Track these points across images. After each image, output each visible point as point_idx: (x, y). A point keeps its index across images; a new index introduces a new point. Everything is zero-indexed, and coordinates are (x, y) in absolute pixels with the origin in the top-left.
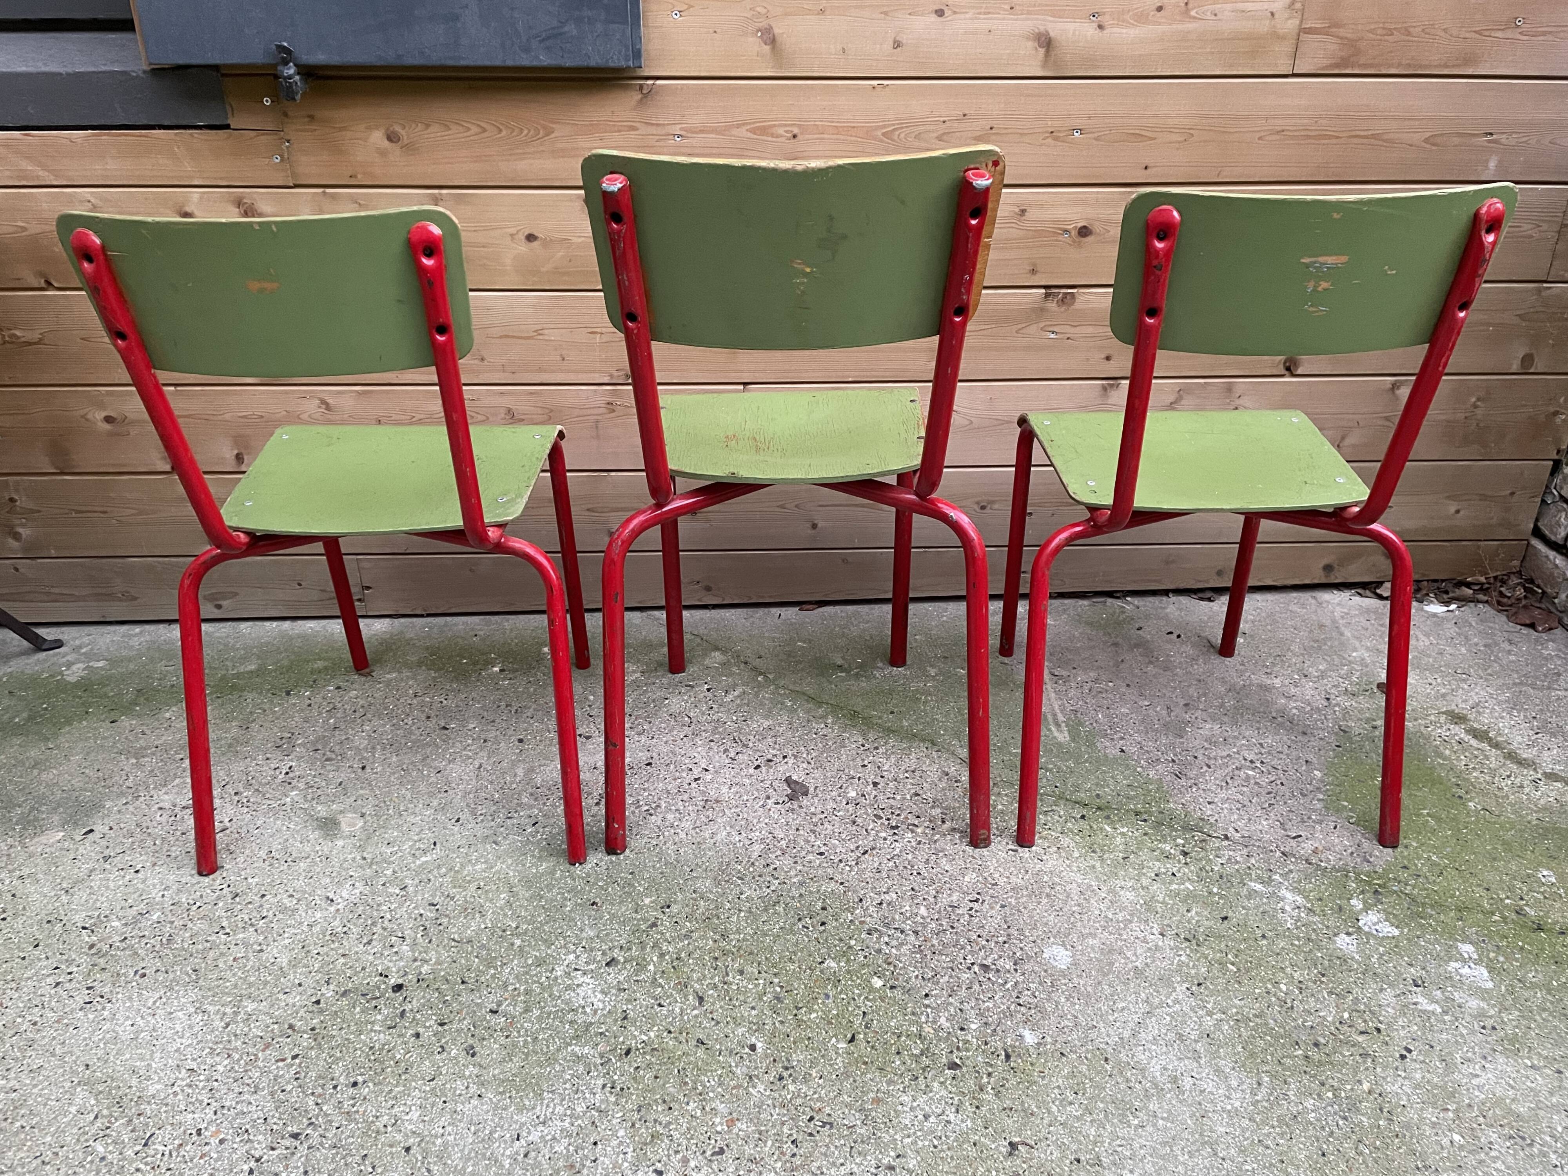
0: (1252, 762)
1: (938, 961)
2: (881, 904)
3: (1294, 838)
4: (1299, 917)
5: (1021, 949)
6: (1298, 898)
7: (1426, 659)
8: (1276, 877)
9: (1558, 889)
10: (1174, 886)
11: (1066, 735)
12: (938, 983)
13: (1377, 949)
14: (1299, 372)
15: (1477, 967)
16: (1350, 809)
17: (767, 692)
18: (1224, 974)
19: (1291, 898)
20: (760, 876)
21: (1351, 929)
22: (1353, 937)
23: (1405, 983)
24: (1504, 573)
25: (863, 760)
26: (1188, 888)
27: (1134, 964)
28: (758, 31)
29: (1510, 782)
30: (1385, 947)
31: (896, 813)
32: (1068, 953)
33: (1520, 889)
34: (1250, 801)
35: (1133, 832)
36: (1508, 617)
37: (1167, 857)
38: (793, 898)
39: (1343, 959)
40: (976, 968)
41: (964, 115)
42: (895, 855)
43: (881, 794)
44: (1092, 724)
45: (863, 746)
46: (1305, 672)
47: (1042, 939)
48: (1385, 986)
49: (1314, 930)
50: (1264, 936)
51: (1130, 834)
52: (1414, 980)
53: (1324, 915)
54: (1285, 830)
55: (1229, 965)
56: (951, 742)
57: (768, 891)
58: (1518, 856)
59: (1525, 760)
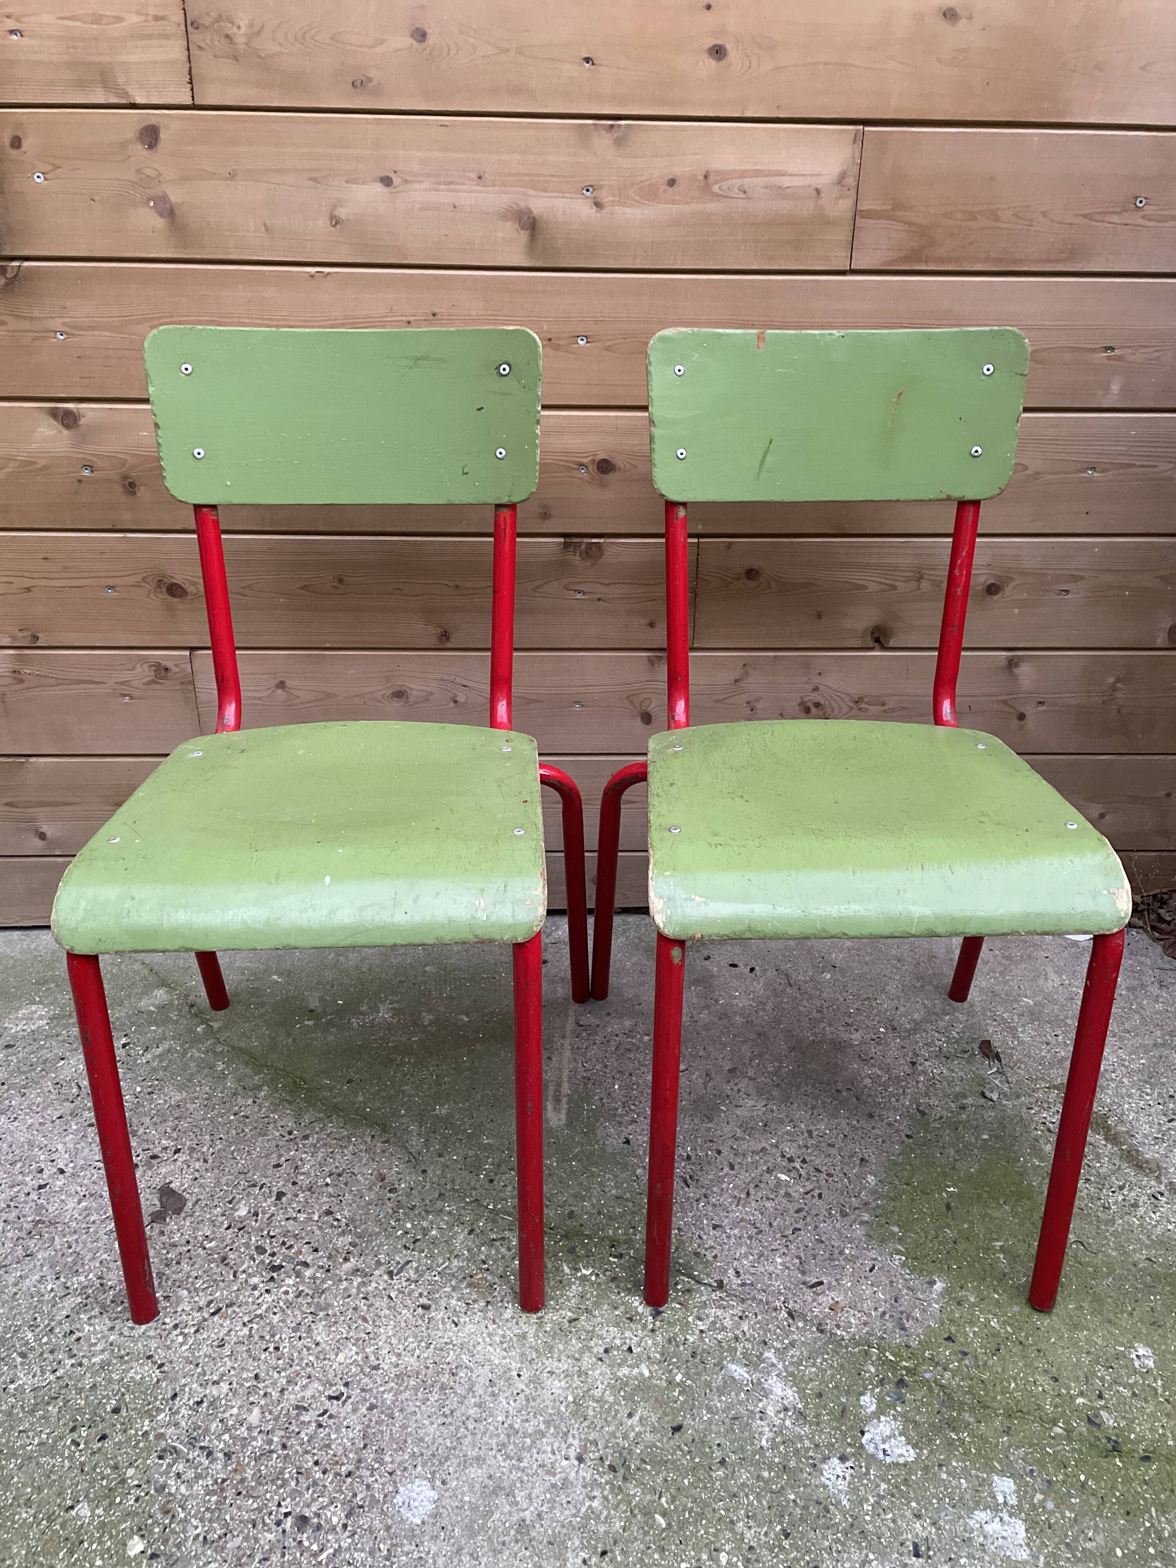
0: (791, 1160)
1: (239, 1508)
2: (199, 1403)
3: (812, 1287)
4: (782, 1426)
5: (368, 1487)
6: (789, 1393)
7: (1051, 1006)
8: (769, 1355)
9: (1155, 1381)
10: (625, 1371)
11: (563, 1116)
12: (223, 1548)
13: (878, 1486)
14: (891, 644)
15: (1013, 1520)
16: (900, 1239)
17: (199, 1050)
18: (646, 1533)
19: (779, 1392)
20: (52, 1352)
21: (849, 1450)
22: (849, 1464)
23: (904, 1549)
24: (1165, 890)
25: (280, 1156)
26: (642, 1374)
27: (522, 1515)
28: (149, 200)
29: (1120, 1198)
30: (888, 1482)
31: (288, 1244)
32: (433, 1495)
33: (1102, 1379)
34: (771, 1225)
35: (597, 1275)
36: (1164, 947)
37: (631, 1319)
38: (80, 1391)
39: (824, 1506)
40: (288, 1523)
41: (434, 315)
42: (256, 1316)
43: (282, 1211)
44: (601, 1099)
45: (290, 1133)
46: (895, 1024)
47: (405, 1469)
48: (871, 1556)
49: (797, 1451)
50: (723, 1462)
51: (593, 1278)
52: (916, 1546)
53: (818, 1424)
54: (804, 1273)
55: (657, 1516)
56: (408, 1127)
57: (52, 1377)
58: (1110, 1321)
59: (1147, 1162)
